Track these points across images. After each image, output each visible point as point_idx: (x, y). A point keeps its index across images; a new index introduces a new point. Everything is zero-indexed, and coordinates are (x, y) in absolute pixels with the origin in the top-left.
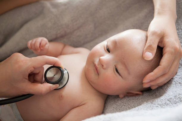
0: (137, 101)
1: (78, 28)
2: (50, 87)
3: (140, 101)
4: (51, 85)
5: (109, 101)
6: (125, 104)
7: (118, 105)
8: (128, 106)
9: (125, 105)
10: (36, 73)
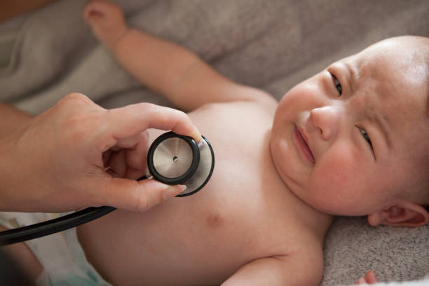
0: (411, 245)
1: (259, 37)
2: (163, 192)
3: (422, 246)
4: (165, 186)
5: (334, 242)
6: (379, 258)
7: (360, 259)
8: (387, 264)
9: (379, 261)
10: (128, 147)
